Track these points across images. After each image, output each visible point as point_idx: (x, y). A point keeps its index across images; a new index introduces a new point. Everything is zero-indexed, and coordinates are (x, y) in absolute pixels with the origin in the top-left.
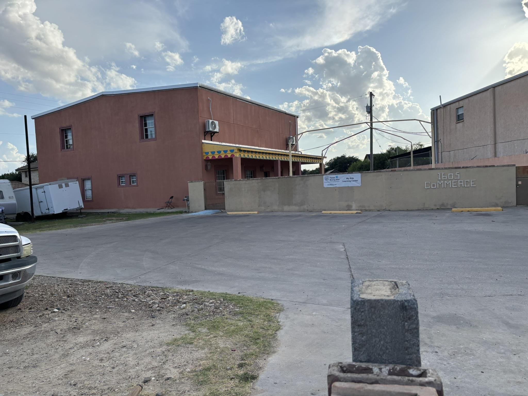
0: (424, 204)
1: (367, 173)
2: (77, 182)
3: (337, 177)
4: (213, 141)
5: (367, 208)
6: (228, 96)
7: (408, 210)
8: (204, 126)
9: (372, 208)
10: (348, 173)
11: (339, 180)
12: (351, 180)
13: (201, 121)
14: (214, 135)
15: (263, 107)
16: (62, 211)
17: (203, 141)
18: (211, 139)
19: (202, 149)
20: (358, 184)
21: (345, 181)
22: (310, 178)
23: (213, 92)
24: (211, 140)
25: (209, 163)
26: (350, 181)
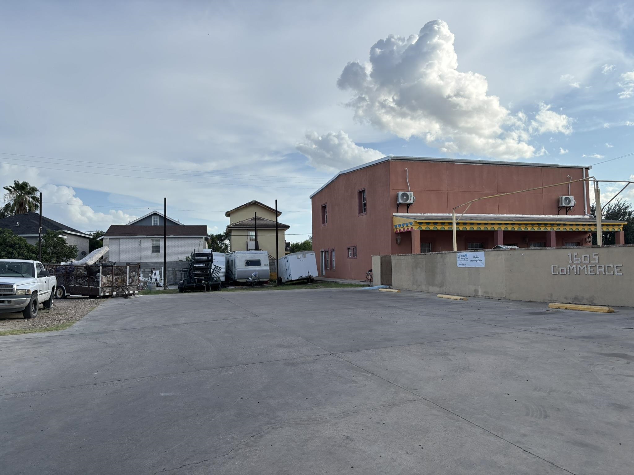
0: (552, 295)
1: (489, 252)
2: (314, 253)
3: (466, 255)
4: (411, 213)
5: (490, 295)
6: (438, 162)
7: (531, 302)
8: (396, 198)
9: (494, 295)
10: (474, 251)
11: (467, 258)
12: (477, 259)
13: (392, 193)
14: (409, 206)
15: (505, 166)
16: (298, 278)
17: (394, 214)
18: (408, 210)
19: (392, 222)
20: (482, 265)
21: (473, 261)
22: (448, 255)
23: (413, 161)
24: (408, 212)
25: (399, 237)
26: (476, 261)
